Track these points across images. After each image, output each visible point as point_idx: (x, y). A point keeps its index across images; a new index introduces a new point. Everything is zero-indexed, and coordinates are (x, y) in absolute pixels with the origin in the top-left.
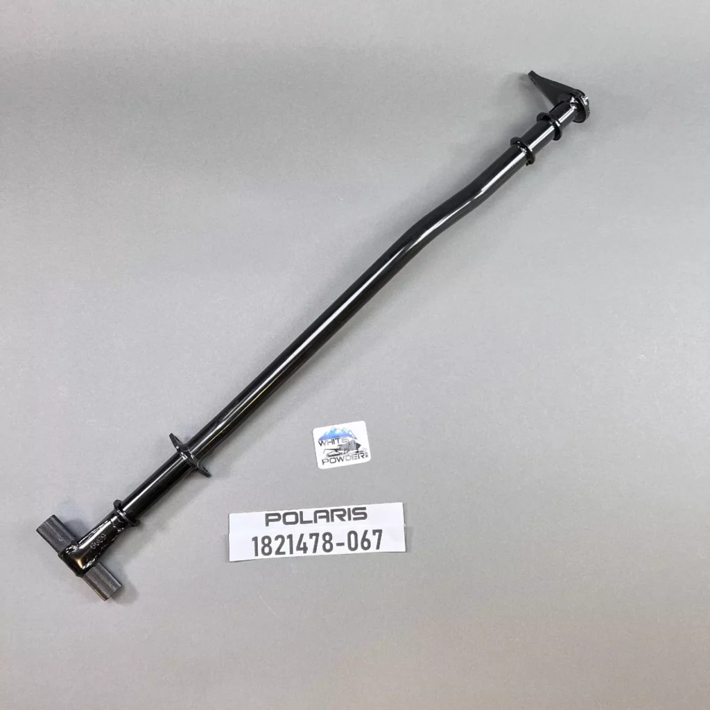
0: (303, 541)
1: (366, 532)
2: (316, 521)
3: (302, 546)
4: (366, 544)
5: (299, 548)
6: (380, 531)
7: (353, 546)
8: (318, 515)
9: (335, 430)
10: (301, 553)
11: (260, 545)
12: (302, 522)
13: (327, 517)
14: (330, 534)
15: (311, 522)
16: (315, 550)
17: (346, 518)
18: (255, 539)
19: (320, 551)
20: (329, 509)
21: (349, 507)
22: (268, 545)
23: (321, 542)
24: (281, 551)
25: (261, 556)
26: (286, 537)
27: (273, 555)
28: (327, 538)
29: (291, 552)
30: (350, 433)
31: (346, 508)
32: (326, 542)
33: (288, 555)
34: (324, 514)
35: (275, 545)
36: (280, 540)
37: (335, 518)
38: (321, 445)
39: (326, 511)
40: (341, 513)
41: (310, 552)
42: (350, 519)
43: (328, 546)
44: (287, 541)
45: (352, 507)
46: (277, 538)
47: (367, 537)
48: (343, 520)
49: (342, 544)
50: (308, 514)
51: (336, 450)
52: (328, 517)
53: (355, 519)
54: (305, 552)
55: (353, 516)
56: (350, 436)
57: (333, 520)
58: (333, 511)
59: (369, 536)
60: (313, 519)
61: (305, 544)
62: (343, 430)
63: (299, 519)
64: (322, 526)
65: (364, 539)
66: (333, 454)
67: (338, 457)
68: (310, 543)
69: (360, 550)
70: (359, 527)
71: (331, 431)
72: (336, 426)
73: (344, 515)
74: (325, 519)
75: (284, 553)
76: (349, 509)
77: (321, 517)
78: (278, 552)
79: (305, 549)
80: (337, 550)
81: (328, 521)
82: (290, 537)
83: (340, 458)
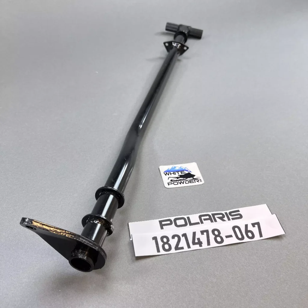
0: (196, 237)
2: (202, 223)
3: (196, 241)
4: (250, 235)
5: (194, 243)
7: (240, 237)
8: (203, 218)
12: (191, 224)
13: (210, 219)
14: (218, 230)
15: (198, 223)
17: (226, 218)
20: (210, 214)
21: (226, 212)
22: (167, 243)
24: (179, 246)
26: (181, 236)
27: (173, 251)
28: (216, 233)
29: (189, 247)
31: (223, 212)
32: (217, 236)
33: (186, 249)
34: (208, 217)
35: (173, 242)
36: (176, 238)
37: (217, 219)
39: (208, 215)
40: (221, 216)
42: (229, 219)
44: (183, 239)
45: (228, 211)
46: (173, 237)
47: (249, 229)
48: (224, 220)
49: (231, 236)
50: (195, 218)
52: (212, 219)
53: (233, 219)
55: (231, 217)
57: (215, 221)
58: (213, 215)
60: (199, 221)
61: (198, 239)
63: (188, 222)
64: (208, 225)
65: (247, 231)
69: (246, 239)
70: (239, 223)
73: (223, 217)
74: (209, 221)
75: (183, 248)
77: (205, 220)
78: (177, 248)
79: (200, 243)
81: (212, 221)
82: (185, 235)
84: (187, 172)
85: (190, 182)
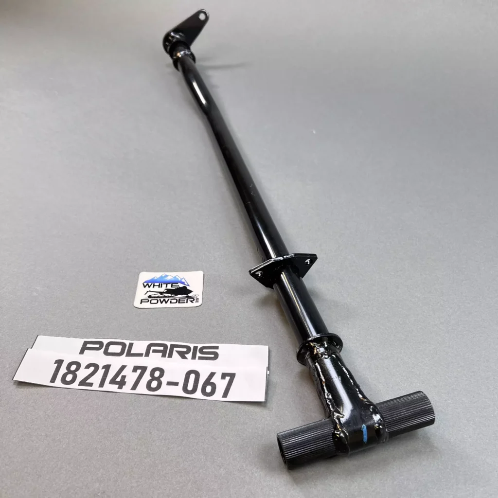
0: (123, 374)
1: (212, 375)
2: (147, 355)
3: (119, 379)
4: (209, 389)
5: (113, 381)
6: (232, 376)
7: (190, 387)
8: (153, 348)
9: (167, 276)
10: (114, 388)
11: (63, 370)
12: (129, 355)
13: (164, 352)
14: (162, 371)
15: (140, 355)
16: (134, 387)
17: (189, 356)
18: (59, 362)
19: (142, 388)
20: (169, 344)
21: (196, 345)
22: (74, 372)
23: (147, 377)
24: (88, 381)
25: (58, 383)
26: (101, 367)
27: (75, 385)
28: (157, 374)
29: (102, 385)
30: (183, 281)
31: (192, 346)
32: (154, 379)
33: (96, 387)
34: (161, 348)
37: (175, 354)
38: (145, 287)
39: (165, 346)
40: (184, 350)
41: (127, 389)
42: (194, 357)
43: (154, 384)
44: (100, 372)
45: (200, 346)
47: (212, 381)
48: (185, 358)
50: (141, 347)
51: (161, 293)
52: (166, 352)
53: (200, 358)
54: (120, 387)
55: (198, 355)
56: (183, 283)
57: (170, 356)
58: (173, 346)
59: (216, 380)
60: (144, 352)
61: (124, 377)
62: (175, 277)
63: (126, 351)
64: (154, 361)
65: (208, 382)
66: (157, 296)
67: (162, 299)
68: (131, 377)
69: (198, 394)
70: (204, 368)
71: (161, 277)
72: (167, 273)
73: (188, 352)
74: (161, 354)
75: (91, 385)
76: (195, 348)
77: (154, 351)
78: (83, 383)
79: (122, 384)
80: (165, 390)
81: (164, 356)
82: (107, 368)
83: (164, 300)
84: (181, 285)
85: (179, 301)
